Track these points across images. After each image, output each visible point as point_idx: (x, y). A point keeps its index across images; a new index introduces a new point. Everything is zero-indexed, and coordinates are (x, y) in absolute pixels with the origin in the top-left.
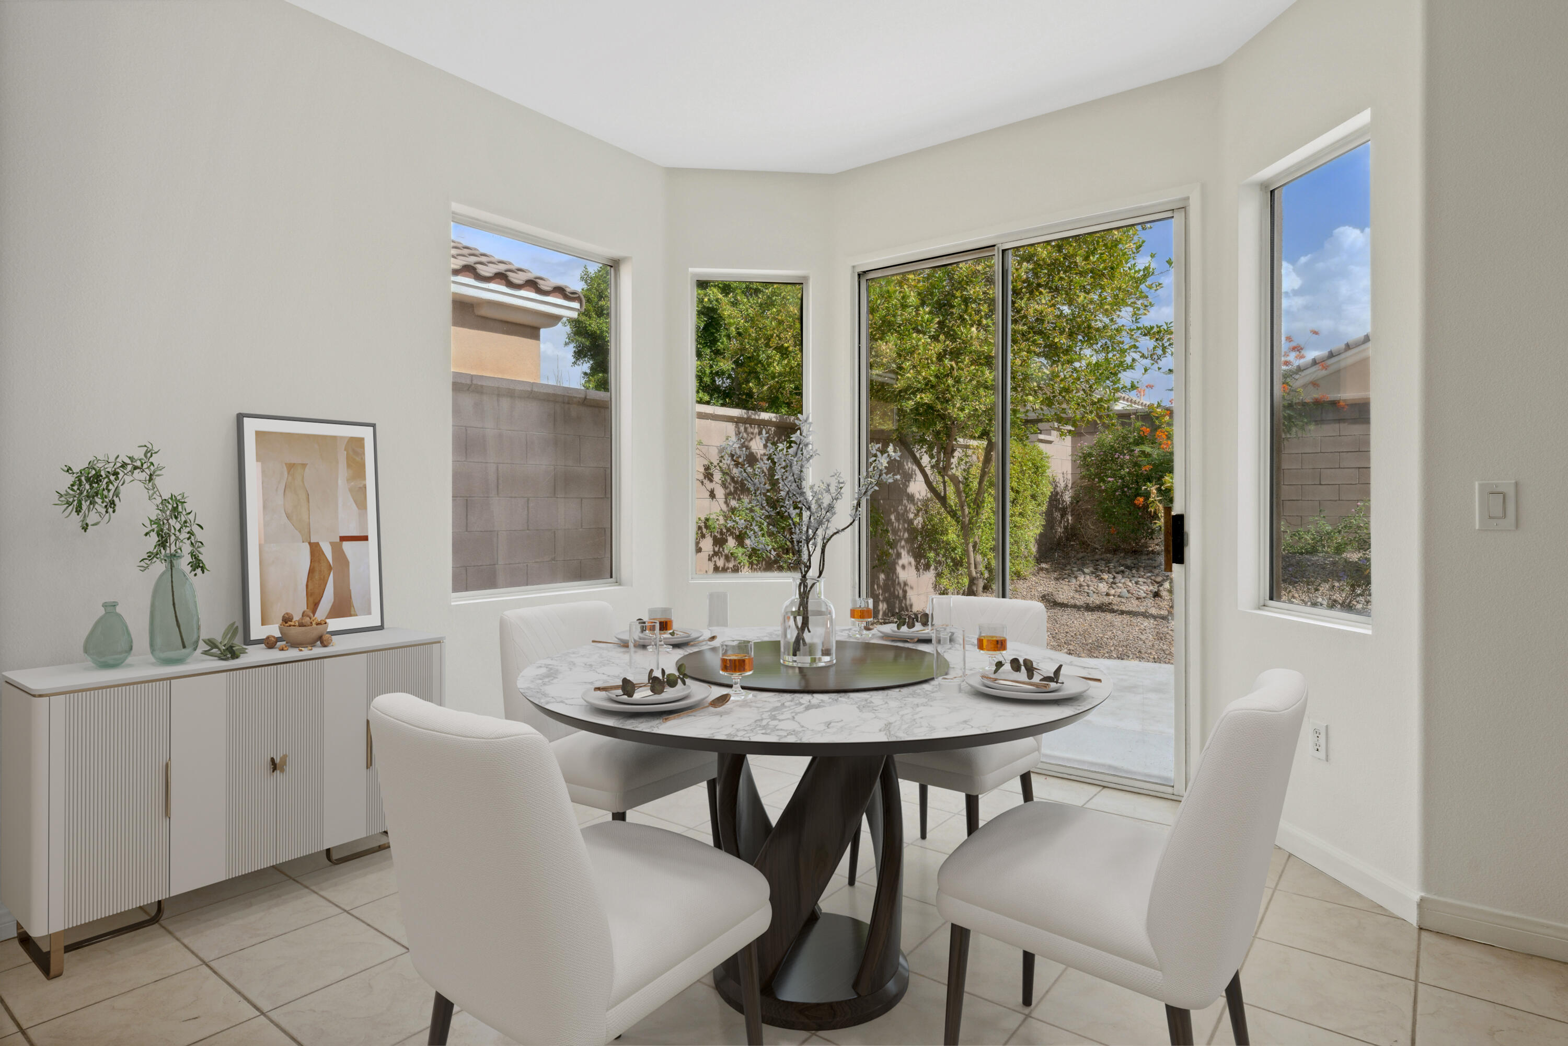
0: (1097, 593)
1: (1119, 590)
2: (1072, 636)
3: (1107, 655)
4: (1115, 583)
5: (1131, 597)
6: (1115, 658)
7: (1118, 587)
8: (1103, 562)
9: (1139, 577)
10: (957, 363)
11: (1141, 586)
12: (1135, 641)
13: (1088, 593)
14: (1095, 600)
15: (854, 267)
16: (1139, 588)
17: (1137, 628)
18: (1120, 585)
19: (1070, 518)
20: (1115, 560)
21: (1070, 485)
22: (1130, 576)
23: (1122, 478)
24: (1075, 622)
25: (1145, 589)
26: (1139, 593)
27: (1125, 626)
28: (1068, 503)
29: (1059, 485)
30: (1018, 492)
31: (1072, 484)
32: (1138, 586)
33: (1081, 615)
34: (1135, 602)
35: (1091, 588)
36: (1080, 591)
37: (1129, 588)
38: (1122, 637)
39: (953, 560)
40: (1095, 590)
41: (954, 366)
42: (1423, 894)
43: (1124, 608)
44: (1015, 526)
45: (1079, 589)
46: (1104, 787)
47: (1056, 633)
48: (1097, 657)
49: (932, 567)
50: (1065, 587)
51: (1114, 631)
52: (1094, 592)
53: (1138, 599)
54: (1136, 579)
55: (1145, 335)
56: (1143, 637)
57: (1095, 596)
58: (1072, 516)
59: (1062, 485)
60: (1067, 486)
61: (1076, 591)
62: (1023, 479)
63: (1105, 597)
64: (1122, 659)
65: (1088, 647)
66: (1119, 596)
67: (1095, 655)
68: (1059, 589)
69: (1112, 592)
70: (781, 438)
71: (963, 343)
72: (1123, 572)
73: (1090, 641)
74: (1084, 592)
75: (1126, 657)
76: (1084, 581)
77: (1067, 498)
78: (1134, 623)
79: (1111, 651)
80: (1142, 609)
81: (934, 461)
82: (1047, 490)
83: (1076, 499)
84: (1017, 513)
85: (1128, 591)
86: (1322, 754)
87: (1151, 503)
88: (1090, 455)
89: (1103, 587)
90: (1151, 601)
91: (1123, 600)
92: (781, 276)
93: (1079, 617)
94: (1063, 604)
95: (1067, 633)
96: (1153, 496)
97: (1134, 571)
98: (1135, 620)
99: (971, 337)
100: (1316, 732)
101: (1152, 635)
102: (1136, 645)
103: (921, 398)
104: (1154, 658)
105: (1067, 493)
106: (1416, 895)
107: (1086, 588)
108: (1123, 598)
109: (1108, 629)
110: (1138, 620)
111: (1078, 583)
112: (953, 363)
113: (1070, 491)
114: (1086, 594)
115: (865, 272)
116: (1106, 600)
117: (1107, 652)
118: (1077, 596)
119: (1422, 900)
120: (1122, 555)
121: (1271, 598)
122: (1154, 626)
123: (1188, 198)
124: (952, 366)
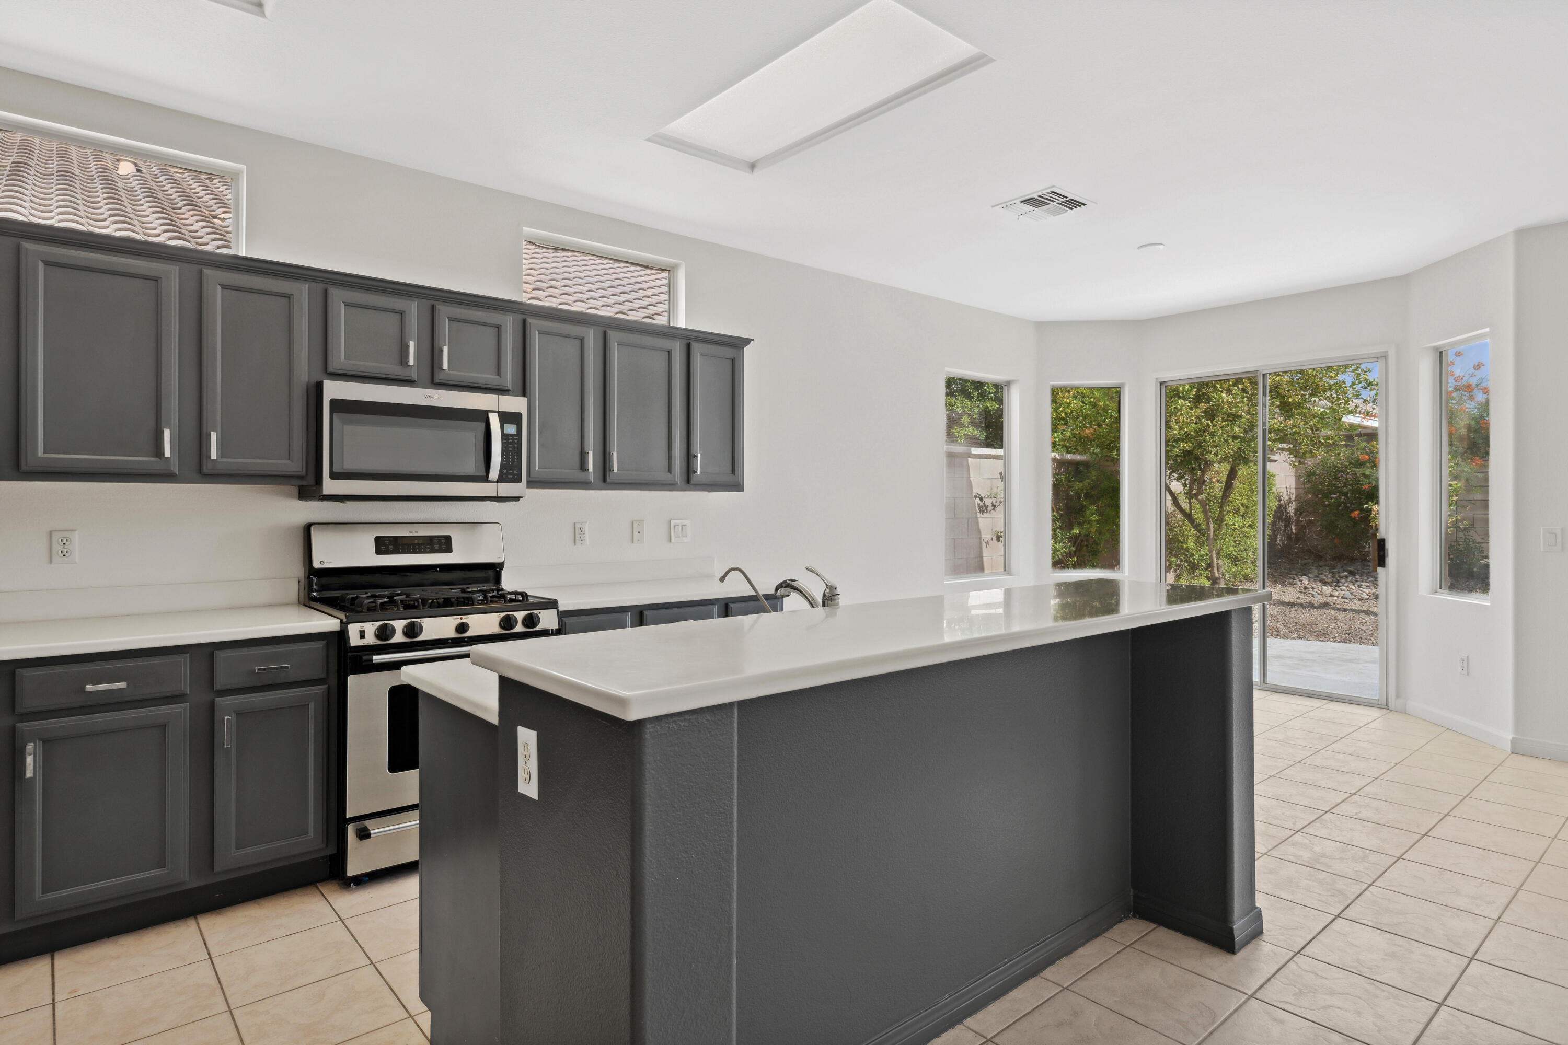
0: (1322, 595)
1: (1343, 592)
2: (1301, 626)
3: (1331, 640)
4: (1339, 587)
5: (1354, 599)
6: (1339, 642)
7: (1341, 590)
8: (1327, 568)
9: (1363, 582)
10: (1212, 422)
11: (1364, 589)
12: (1356, 630)
13: (1312, 594)
14: (1318, 600)
15: (1157, 379)
16: (1362, 591)
17: (1359, 622)
18: (1344, 588)
19: (1293, 528)
20: (1339, 566)
21: (1293, 499)
22: (1353, 581)
23: (1346, 494)
24: (1303, 616)
25: (1368, 592)
26: (1362, 595)
27: (1348, 620)
28: (1292, 514)
29: (1282, 499)
30: (1247, 507)
31: (1295, 498)
32: (1361, 589)
33: (1308, 612)
34: (1357, 603)
35: (1316, 590)
36: (1305, 593)
37: (1352, 591)
38: (1345, 627)
39: (1190, 563)
40: (1319, 592)
41: (1210, 424)
42: (1514, 736)
43: (1347, 607)
44: (1245, 536)
45: (1304, 591)
46: (1332, 701)
47: (1287, 623)
48: (1323, 641)
49: (1172, 569)
50: (1290, 589)
51: (1338, 623)
52: (1318, 594)
53: (1360, 600)
54: (1359, 583)
55: (1366, 388)
56: (1364, 628)
57: (1319, 597)
58: (1295, 526)
59: (1286, 498)
60: (1290, 499)
61: (1302, 592)
62: (1252, 497)
63: (1329, 598)
64: (1345, 643)
65: (1316, 634)
66: (1342, 598)
67: (1322, 639)
68: (1285, 591)
69: (1336, 593)
70: (1061, 470)
71: (1216, 406)
72: (1347, 577)
73: (1317, 629)
74: (1309, 593)
75: (1348, 641)
76: (1308, 584)
77: (1291, 510)
78: (1356, 618)
79: (1336, 637)
80: (1364, 608)
81: (1187, 488)
82: (1273, 505)
83: (1299, 511)
84: (1246, 525)
85: (1351, 593)
86: (1465, 672)
87: (1372, 519)
88: (1314, 473)
89: (1327, 590)
90: (1373, 602)
91: (1346, 601)
92: (1107, 384)
93: (1306, 613)
94: (1290, 602)
95: (1296, 623)
96: (1374, 513)
97: (1357, 577)
98: (1356, 616)
99: (1223, 402)
100: (1462, 660)
101: (1372, 627)
102: (1358, 634)
103: (1183, 447)
104: (1373, 643)
105: (1290, 505)
106: (1509, 736)
107: (1311, 590)
108: (1347, 599)
109: (1333, 622)
110: (1360, 616)
111: (1303, 585)
112: (1209, 422)
113: (1294, 503)
114: (1311, 595)
115: (1164, 382)
116: (1330, 600)
117: (1332, 638)
118: (1302, 596)
119: (1513, 738)
120: (1345, 562)
121: (1441, 588)
122: (1375, 621)
123: (1387, 352)
124: (1208, 424)
